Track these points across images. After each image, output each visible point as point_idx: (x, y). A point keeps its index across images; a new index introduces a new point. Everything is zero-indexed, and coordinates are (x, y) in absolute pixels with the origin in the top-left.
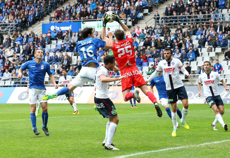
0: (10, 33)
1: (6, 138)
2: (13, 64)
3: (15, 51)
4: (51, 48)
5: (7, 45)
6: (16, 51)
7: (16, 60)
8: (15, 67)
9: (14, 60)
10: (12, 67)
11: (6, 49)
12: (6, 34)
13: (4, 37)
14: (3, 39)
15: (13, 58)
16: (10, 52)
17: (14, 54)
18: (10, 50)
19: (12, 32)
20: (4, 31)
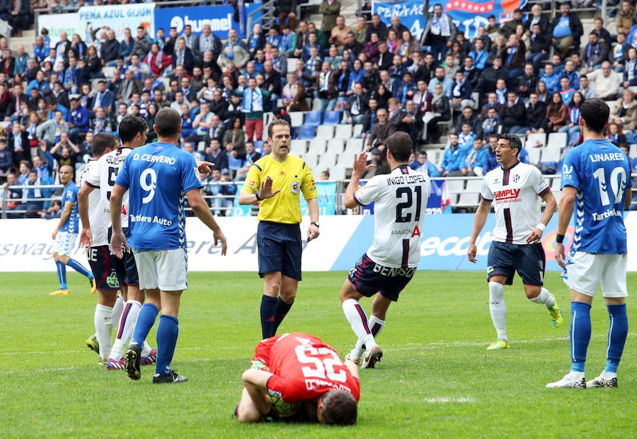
0: (608, 10)
1: (600, 400)
2: (620, 127)
3: (626, 75)
5: (596, 56)
6: (631, 77)
7: (628, 112)
8: (627, 137)
9: (622, 112)
10: (614, 135)
11: (591, 68)
12: (594, 14)
13: (584, 26)
14: (581, 33)
15: (618, 102)
16: (607, 80)
17: (621, 89)
18: (607, 75)
19: (613, 8)
20: (585, 4)
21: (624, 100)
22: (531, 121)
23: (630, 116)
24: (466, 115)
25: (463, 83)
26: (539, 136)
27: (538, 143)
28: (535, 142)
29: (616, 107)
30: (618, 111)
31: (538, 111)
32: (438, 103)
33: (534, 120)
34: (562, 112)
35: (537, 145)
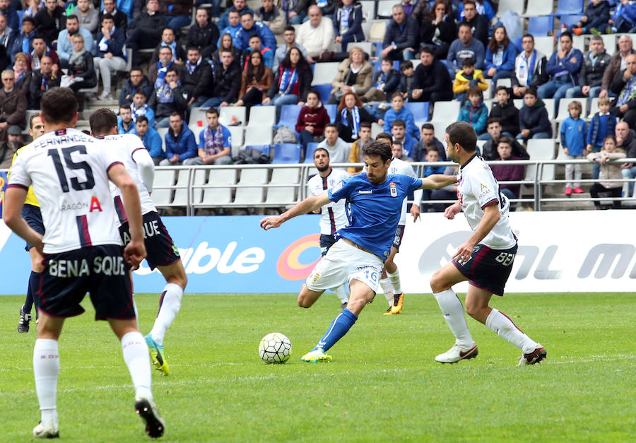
4: (530, 13)
6: (344, 30)
7: (359, 79)
9: (351, 79)
15: (343, 65)
18: (316, 25)
21: (352, 61)
22: (222, 88)
23: (362, 84)
24: (133, 79)
25: (112, 33)
26: (237, 110)
27: (234, 119)
28: (231, 118)
29: (342, 71)
30: (345, 77)
31: (232, 74)
32: (77, 63)
33: (226, 87)
34: (266, 79)
35: (233, 122)
